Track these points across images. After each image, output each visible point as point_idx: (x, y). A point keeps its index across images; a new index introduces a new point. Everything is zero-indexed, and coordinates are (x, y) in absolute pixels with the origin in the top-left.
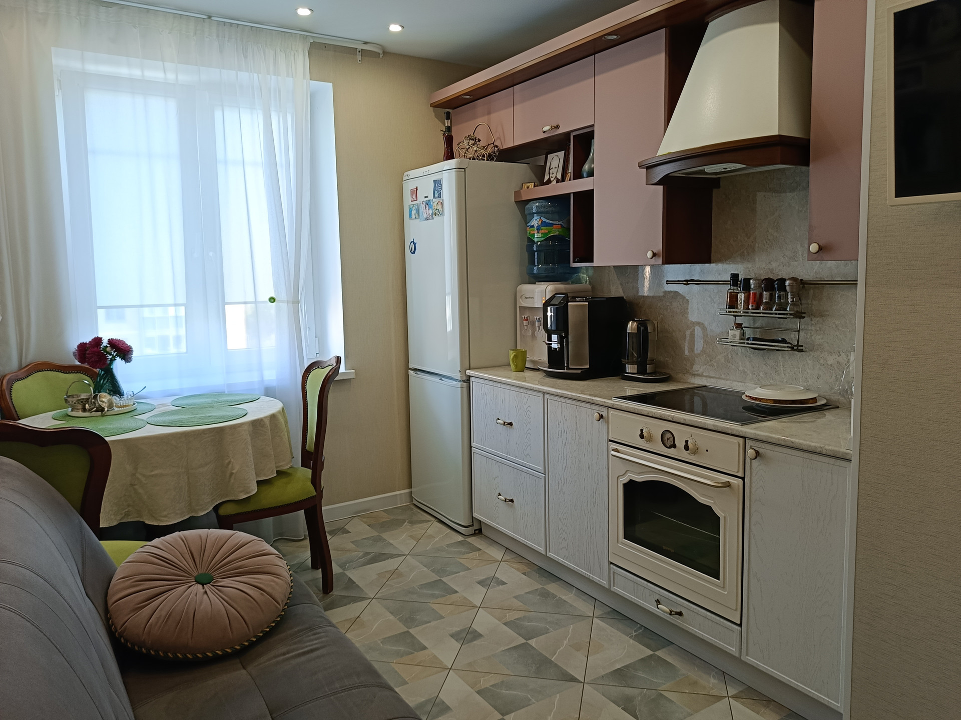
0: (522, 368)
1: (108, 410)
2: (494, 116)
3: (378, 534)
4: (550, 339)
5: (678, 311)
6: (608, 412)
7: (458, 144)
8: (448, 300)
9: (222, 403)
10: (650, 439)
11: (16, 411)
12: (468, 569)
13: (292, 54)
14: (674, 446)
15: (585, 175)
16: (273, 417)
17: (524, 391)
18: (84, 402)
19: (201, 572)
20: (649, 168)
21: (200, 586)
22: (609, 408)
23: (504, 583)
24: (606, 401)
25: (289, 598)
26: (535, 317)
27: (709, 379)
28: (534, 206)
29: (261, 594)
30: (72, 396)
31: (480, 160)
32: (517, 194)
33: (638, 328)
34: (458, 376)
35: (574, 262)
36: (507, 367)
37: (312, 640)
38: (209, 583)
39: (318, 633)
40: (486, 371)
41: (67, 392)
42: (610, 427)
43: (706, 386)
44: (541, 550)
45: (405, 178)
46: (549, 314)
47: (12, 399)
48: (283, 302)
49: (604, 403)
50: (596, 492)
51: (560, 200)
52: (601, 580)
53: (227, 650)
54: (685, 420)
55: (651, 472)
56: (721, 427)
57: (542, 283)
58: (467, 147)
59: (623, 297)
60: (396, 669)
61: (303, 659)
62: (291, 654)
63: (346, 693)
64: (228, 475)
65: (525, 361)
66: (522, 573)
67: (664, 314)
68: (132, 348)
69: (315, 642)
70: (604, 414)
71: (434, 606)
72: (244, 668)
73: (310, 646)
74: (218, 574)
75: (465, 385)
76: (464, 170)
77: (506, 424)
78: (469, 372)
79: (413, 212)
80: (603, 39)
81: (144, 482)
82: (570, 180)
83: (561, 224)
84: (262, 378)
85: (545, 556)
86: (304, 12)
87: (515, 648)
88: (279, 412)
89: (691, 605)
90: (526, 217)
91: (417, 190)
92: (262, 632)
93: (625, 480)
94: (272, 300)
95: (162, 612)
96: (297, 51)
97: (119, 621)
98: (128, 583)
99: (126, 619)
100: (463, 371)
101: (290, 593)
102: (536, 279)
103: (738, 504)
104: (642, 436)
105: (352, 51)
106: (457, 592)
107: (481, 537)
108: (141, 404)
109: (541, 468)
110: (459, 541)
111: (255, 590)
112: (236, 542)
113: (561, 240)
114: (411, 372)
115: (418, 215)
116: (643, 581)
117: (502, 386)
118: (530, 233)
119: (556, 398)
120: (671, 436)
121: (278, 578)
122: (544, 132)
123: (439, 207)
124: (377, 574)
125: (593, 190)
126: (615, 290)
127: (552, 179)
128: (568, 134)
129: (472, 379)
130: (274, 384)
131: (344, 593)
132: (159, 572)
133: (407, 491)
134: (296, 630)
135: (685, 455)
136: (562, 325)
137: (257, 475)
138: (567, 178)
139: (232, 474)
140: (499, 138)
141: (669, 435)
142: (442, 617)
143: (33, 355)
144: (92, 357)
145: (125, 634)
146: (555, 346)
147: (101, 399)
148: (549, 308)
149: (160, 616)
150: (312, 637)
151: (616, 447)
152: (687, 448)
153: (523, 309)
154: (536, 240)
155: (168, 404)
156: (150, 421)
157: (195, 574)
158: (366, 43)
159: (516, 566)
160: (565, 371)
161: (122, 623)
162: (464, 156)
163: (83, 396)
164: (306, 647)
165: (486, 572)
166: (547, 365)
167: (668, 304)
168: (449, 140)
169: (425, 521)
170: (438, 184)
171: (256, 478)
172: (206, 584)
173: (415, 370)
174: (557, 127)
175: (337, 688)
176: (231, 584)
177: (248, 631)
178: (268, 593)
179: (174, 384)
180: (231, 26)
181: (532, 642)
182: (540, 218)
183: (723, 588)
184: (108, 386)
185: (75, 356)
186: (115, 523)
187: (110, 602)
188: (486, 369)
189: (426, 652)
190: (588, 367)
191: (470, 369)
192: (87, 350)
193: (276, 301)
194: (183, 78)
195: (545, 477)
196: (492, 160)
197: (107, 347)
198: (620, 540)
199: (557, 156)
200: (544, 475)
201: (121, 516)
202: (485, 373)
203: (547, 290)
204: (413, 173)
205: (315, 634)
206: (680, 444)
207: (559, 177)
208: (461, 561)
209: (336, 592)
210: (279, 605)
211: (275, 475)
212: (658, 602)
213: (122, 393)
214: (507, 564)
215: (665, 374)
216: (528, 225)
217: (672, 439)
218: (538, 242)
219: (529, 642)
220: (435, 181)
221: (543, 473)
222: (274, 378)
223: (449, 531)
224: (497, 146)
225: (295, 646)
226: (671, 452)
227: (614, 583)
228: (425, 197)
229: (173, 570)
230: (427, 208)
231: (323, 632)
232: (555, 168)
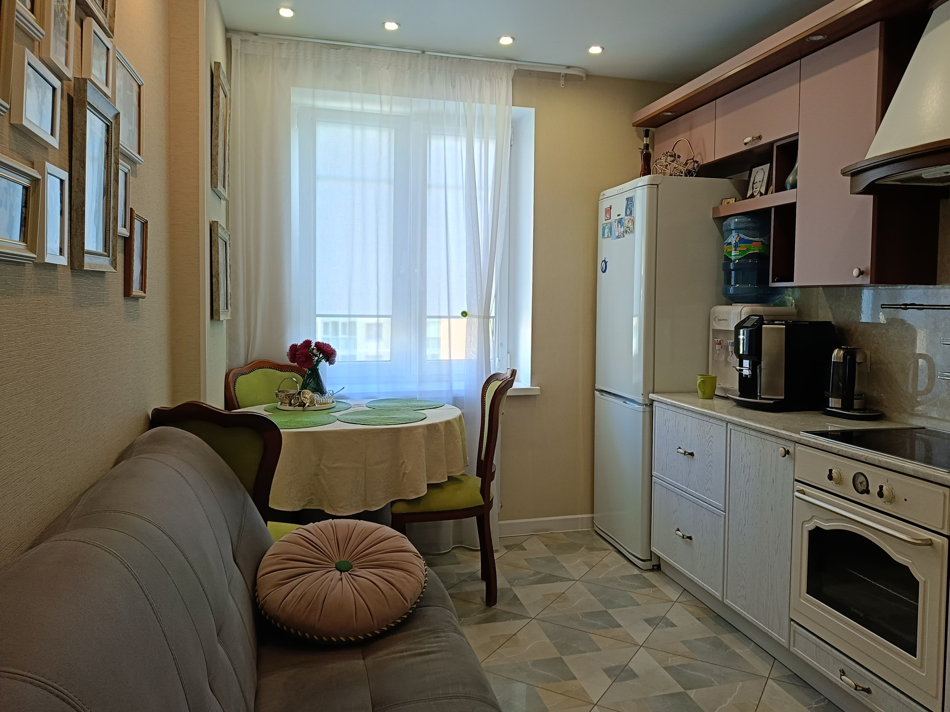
0: (712, 396)
1: (308, 406)
2: (696, 132)
3: (553, 555)
4: (741, 365)
5: (896, 339)
6: (795, 448)
7: (656, 162)
8: (635, 321)
9: (409, 408)
10: (840, 482)
11: (237, 402)
12: (638, 605)
13: (497, 81)
14: (867, 491)
15: (788, 186)
16: (448, 423)
17: (707, 419)
18: (291, 397)
19: (344, 559)
20: (855, 174)
21: (338, 573)
22: (797, 443)
23: (673, 625)
24: (793, 434)
25: (419, 598)
26: (729, 341)
27: (929, 420)
28: (733, 223)
29: (391, 588)
30: (283, 392)
31: (677, 176)
32: (715, 210)
33: (845, 357)
34: (640, 399)
35: (773, 281)
36: (695, 393)
37: (432, 643)
38: (347, 572)
39: (440, 637)
40: (671, 396)
41: (279, 388)
42: (796, 465)
43: (924, 428)
44: (718, 595)
45: (601, 198)
46: (741, 337)
47: (235, 391)
48: (474, 316)
49: (790, 437)
50: (778, 536)
51: (760, 216)
52: (780, 638)
53: (351, 638)
54: (880, 461)
55: (840, 519)
56: (922, 473)
57: (739, 304)
58: (665, 164)
59: (831, 322)
60: (540, 695)
61: (418, 659)
62: (408, 653)
63: (446, 700)
64: (401, 475)
65: (714, 388)
66: (696, 618)
67: (878, 343)
68: (335, 352)
69: (434, 645)
70: (791, 450)
71: (593, 637)
72: (364, 659)
73: (428, 648)
74: (357, 564)
75: (648, 409)
76: (656, 186)
77: (686, 453)
78: (652, 396)
79: (606, 231)
80: (807, 40)
81: (327, 473)
82: (772, 193)
83: (761, 241)
84: (451, 387)
85: (722, 603)
86: (506, 41)
87: (672, 695)
88: (455, 419)
89: (882, 683)
90: (724, 234)
91: (611, 209)
92: (387, 626)
93: (811, 526)
94: (464, 314)
95: (297, 592)
96: (501, 79)
97: (262, 593)
98: (275, 560)
99: (268, 592)
100: (645, 394)
101: (422, 593)
102: (733, 300)
103: (942, 568)
104: (830, 477)
105: (555, 76)
106: (620, 626)
107: (659, 573)
108: (341, 403)
109: (721, 505)
110: (635, 575)
111: (387, 584)
112: (379, 535)
113: (761, 258)
114: (597, 393)
115: (611, 234)
116: (826, 646)
117: (685, 412)
118: (727, 250)
119: (739, 429)
120: (864, 479)
121: (410, 575)
122: (746, 144)
123: (630, 225)
124: (542, 595)
125: (794, 204)
126: (824, 314)
127: (755, 194)
128: (771, 144)
129: (655, 404)
130: (462, 394)
131: (506, 609)
132: (305, 554)
133: (589, 515)
134: (420, 630)
135: (879, 503)
136: (754, 352)
137: (429, 478)
138: (770, 191)
139: (404, 474)
140: (700, 153)
141: (862, 479)
142: (599, 650)
143: (257, 354)
144: (300, 358)
145: (265, 607)
146: (746, 372)
147: (304, 396)
148: (741, 331)
149: (296, 594)
150: (433, 640)
151: (802, 488)
152: (880, 494)
153: (717, 332)
154: (733, 258)
155: (363, 406)
156: (342, 418)
157: (337, 560)
158: (569, 67)
159: (691, 609)
160: (758, 401)
161: (264, 595)
162: (661, 172)
163: (292, 392)
164: (425, 648)
165: (658, 609)
166: (739, 393)
167: (884, 331)
168: (647, 158)
169: (603, 549)
170: (630, 201)
171: (427, 481)
172: (344, 572)
173: (601, 391)
174: (760, 138)
175: (439, 694)
176: (366, 574)
177: (372, 623)
178: (397, 589)
179: (372, 389)
180: (442, 59)
181: (692, 693)
182: (738, 235)
183: (921, 668)
184: (312, 385)
185: (288, 355)
186: (298, 509)
187: (259, 575)
188: (671, 394)
189: (575, 682)
190: (783, 397)
191: (653, 393)
192: (297, 351)
193: (468, 315)
194: (398, 110)
195: (725, 516)
196: (692, 175)
197: (313, 349)
198: (802, 594)
199: (762, 169)
200: (724, 513)
201: (305, 503)
202: (668, 398)
203: (743, 312)
204: (608, 192)
205: (437, 637)
206: (874, 489)
207: (763, 191)
208: (632, 595)
209: (499, 606)
210: (407, 603)
211: (447, 480)
212: (843, 673)
213: (325, 392)
214: (682, 606)
215: (877, 411)
216: (726, 242)
217: (865, 483)
218: (735, 260)
219: (688, 692)
220: (627, 199)
221: (723, 510)
222: (463, 388)
223: (626, 562)
224: (697, 162)
225: (413, 646)
226: (863, 498)
227: (794, 643)
228: (619, 215)
229: (317, 553)
230: (619, 226)
231: (444, 637)
232: (760, 182)
